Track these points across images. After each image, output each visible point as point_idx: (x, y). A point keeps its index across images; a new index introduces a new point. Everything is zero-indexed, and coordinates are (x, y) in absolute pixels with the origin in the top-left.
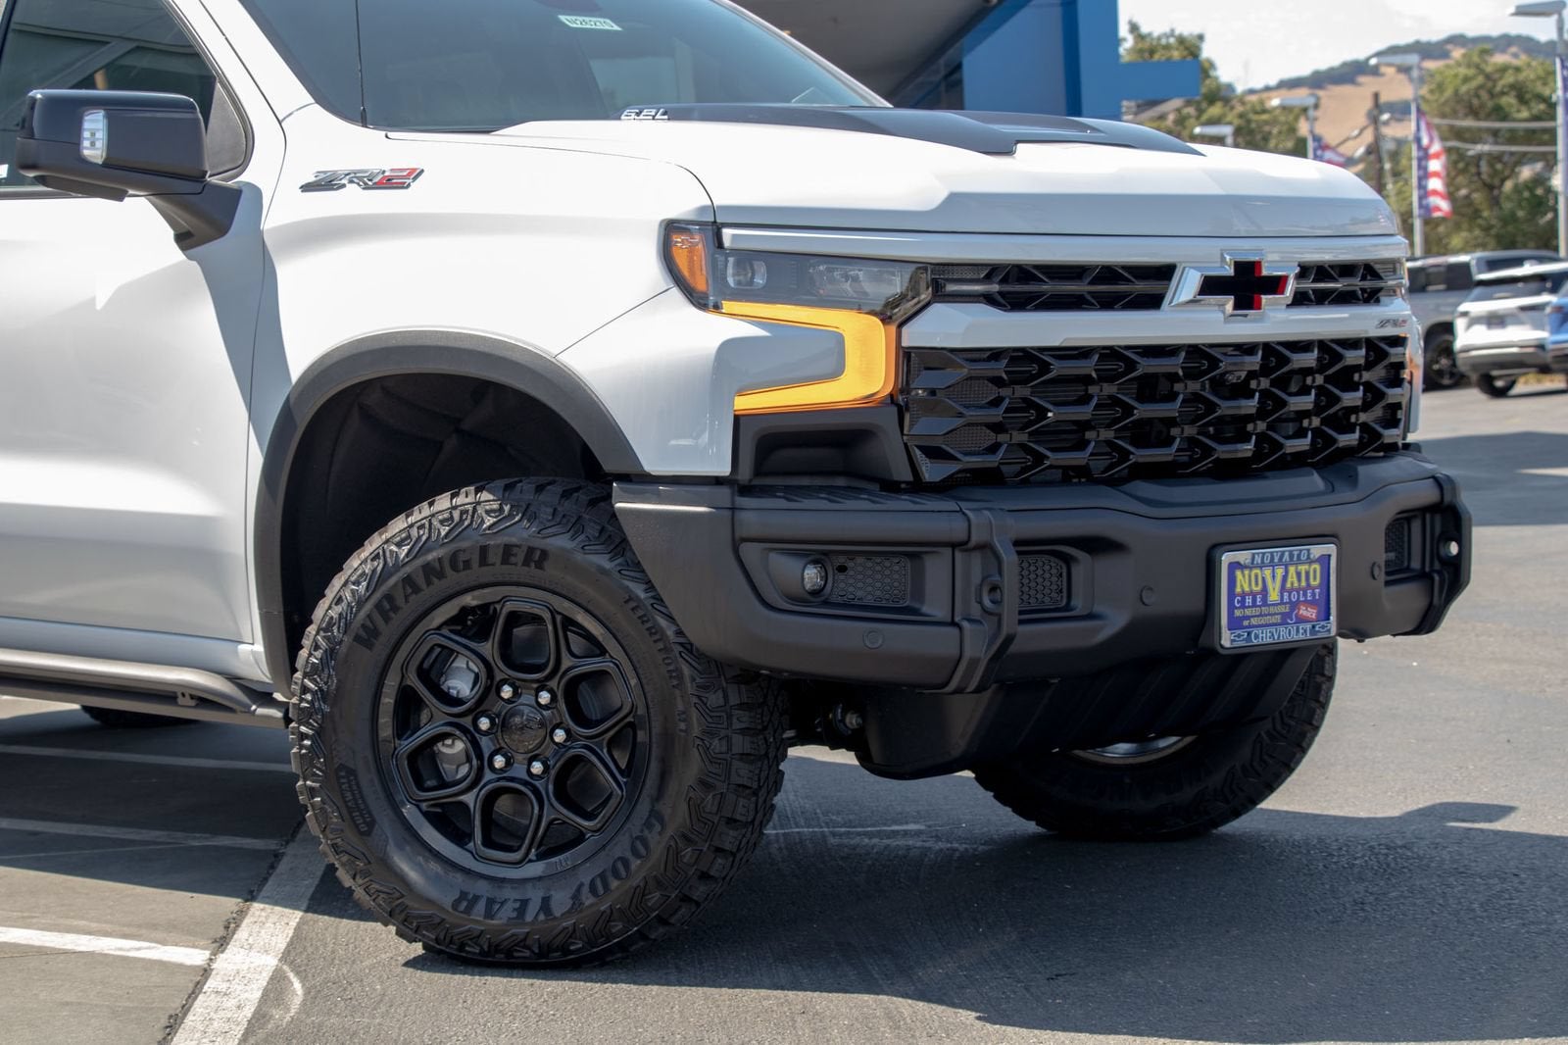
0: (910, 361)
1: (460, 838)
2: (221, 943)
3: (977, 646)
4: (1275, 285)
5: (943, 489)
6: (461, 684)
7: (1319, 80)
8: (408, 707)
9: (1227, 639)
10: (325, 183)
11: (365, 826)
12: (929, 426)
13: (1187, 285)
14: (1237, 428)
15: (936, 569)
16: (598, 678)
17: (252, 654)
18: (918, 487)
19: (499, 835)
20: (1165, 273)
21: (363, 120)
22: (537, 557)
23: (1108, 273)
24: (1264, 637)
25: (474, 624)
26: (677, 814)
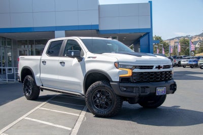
0: (133, 73)
1: (98, 107)
2: (80, 114)
3: (137, 95)
4: (161, 67)
5: (135, 83)
6: (98, 96)
7: (170, 40)
8: (94, 98)
9: (157, 94)
10: (89, 57)
11: (91, 106)
12: (134, 78)
13: (155, 67)
14: (158, 78)
15: (135, 89)
16: (108, 96)
17: (83, 92)
18: (133, 82)
19: (101, 107)
20: (153, 66)
21: (92, 53)
22: (104, 86)
23: (148, 66)
24: (160, 94)
25: (99, 91)
26: (114, 106)
